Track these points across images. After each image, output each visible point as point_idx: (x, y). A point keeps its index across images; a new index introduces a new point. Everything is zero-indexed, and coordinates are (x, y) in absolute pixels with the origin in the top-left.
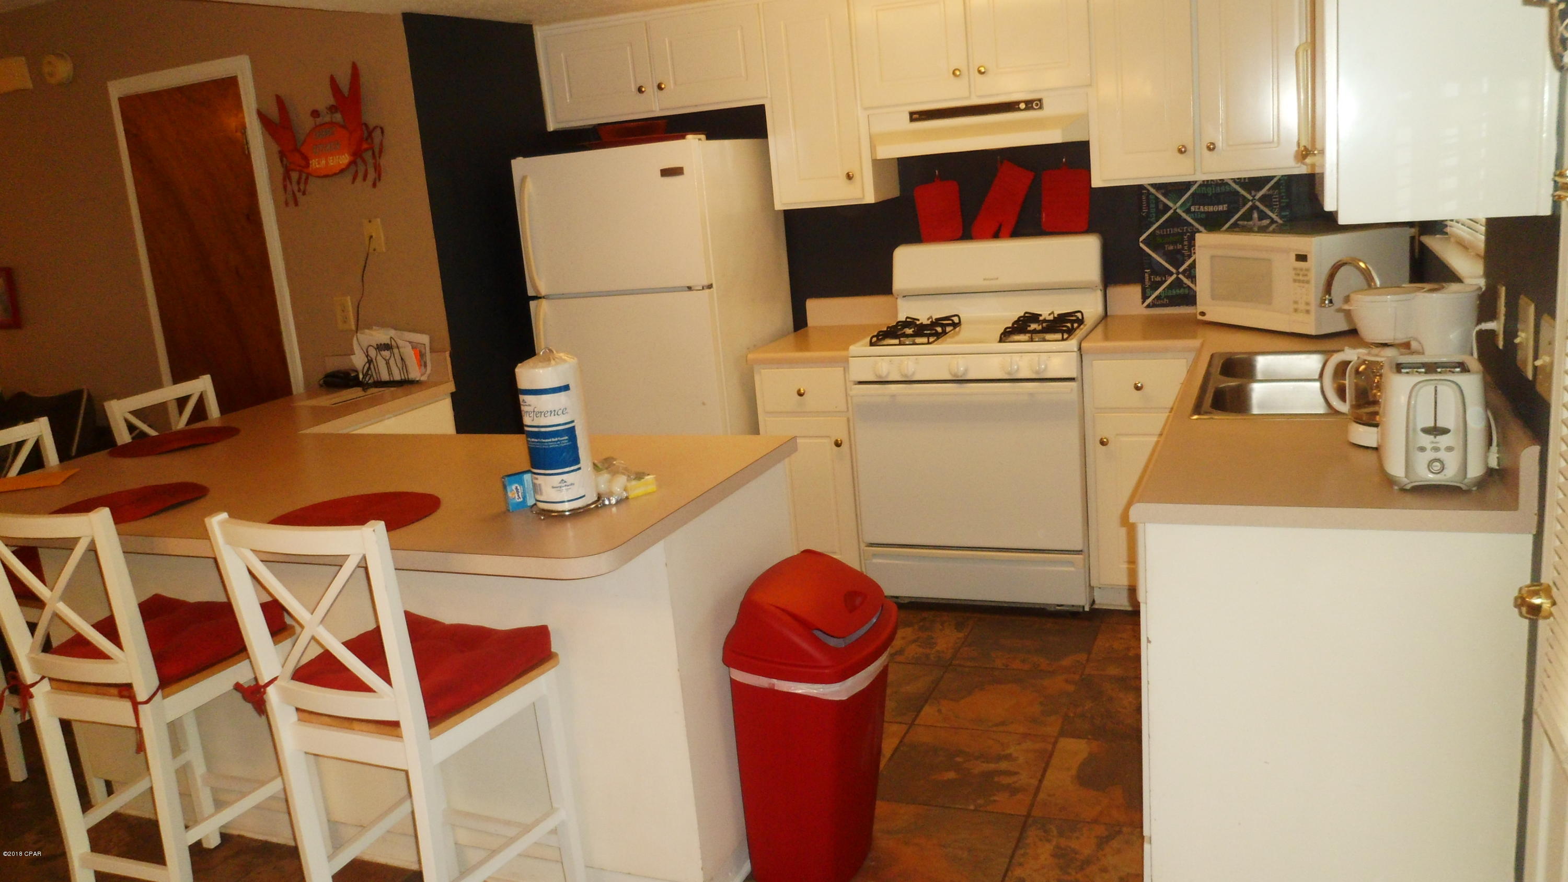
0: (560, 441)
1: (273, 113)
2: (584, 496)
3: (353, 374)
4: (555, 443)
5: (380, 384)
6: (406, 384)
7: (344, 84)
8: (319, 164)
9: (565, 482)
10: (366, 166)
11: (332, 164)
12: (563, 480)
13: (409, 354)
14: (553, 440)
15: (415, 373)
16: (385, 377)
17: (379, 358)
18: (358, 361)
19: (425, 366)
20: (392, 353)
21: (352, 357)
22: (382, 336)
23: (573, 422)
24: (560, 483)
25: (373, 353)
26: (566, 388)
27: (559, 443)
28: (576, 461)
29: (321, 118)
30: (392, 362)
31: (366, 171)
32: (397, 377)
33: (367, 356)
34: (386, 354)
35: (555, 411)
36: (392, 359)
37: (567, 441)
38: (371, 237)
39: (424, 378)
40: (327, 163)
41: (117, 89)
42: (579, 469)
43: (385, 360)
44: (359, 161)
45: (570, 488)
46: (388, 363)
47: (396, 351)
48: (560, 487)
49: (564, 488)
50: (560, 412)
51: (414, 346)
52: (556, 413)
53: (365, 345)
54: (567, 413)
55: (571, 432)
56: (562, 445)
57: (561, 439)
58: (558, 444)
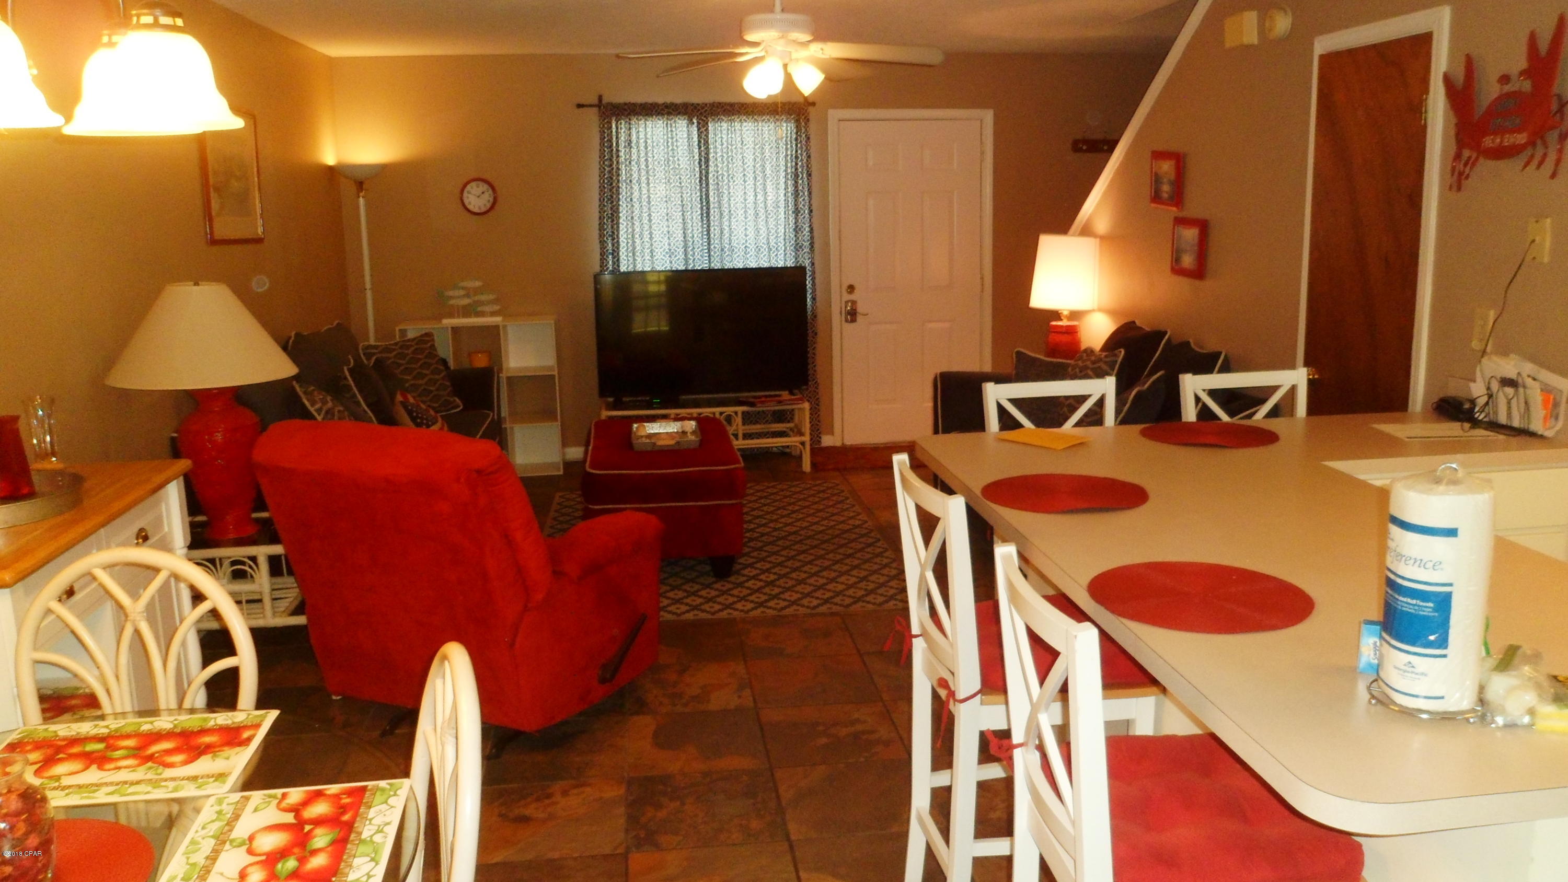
0: (1419, 606)
1: (1459, 77)
2: (1442, 698)
3: (1467, 406)
4: (1411, 607)
5: (1494, 426)
6: (1525, 433)
7: (1544, 46)
8: (1493, 142)
9: (1413, 667)
10: (1547, 147)
11: (1506, 144)
12: (1410, 663)
13: (1536, 397)
14: (1409, 600)
15: (1536, 426)
16: (1503, 419)
17: (1501, 394)
18: (1477, 390)
19: (1557, 418)
20: (1517, 391)
21: (1472, 385)
22: (1509, 367)
23: (1451, 585)
24: (1405, 665)
25: (1495, 386)
26: (1452, 533)
27: (1416, 608)
28: (1443, 643)
29: (1510, 85)
30: (1514, 402)
31: (1545, 155)
32: (1516, 423)
33: (1488, 388)
34: (1510, 391)
35: (1421, 560)
36: (1515, 399)
37: (1430, 610)
38: (1533, 241)
39: (1548, 434)
40: (1502, 142)
41: (1324, 44)
42: (1445, 656)
43: (1507, 399)
44: (1539, 142)
45: (1419, 679)
46: (1509, 402)
47: (1521, 390)
48: (1405, 671)
49: (1409, 675)
50: (1429, 565)
51: (1547, 390)
52: (1422, 564)
53: (1488, 375)
54: (1442, 569)
55: (1444, 602)
56: (1422, 613)
57: (1421, 604)
58: (1415, 610)
